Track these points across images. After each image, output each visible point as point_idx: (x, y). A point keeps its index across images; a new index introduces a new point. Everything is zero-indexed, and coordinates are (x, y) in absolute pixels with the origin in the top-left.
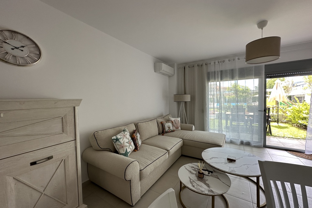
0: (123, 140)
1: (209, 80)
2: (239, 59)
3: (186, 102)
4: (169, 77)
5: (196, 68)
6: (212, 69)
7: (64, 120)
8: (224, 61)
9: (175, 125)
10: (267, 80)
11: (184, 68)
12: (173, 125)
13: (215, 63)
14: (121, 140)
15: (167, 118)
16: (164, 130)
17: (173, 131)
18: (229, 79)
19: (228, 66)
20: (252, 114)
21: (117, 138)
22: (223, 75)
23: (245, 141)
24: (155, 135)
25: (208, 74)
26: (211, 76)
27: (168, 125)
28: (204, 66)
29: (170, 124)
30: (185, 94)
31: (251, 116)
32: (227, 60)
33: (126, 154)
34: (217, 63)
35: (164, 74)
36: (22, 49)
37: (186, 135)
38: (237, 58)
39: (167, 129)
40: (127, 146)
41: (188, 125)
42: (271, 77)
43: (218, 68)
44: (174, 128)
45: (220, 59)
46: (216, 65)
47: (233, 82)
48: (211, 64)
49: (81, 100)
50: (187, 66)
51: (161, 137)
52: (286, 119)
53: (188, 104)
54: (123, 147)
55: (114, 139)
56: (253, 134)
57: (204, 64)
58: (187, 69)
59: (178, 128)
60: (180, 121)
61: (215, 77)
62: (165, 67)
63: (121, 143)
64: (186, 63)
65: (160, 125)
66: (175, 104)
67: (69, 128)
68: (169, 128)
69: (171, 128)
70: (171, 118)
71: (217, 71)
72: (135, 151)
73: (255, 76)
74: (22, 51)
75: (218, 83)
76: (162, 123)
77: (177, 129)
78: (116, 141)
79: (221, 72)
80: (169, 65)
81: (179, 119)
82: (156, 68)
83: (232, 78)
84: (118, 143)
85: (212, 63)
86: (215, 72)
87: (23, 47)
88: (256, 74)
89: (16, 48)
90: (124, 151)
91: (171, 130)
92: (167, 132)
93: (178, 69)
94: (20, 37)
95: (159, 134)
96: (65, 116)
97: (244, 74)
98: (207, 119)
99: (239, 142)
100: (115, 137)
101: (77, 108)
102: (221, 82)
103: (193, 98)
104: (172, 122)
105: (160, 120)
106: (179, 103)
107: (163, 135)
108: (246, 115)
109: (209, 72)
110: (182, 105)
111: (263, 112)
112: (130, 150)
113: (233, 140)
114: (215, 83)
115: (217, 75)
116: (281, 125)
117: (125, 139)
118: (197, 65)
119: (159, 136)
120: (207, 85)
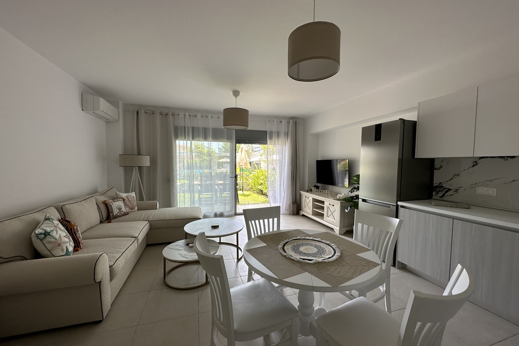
0: (57, 234)
1: (176, 137)
2: (212, 117)
3: (140, 168)
4: (106, 122)
5: (158, 118)
6: (180, 122)
8: (196, 116)
9: (128, 203)
10: (237, 145)
11: (137, 113)
12: (126, 205)
13: (185, 115)
14: (54, 234)
15: (112, 193)
16: (111, 214)
17: (126, 214)
18: (201, 139)
19: (200, 123)
20: (222, 182)
21: (46, 232)
22: (195, 133)
23: (218, 213)
24: (96, 224)
25: (176, 128)
26: (180, 132)
27: (117, 206)
28: (171, 117)
29: (120, 203)
30: (139, 154)
31: (221, 184)
32: (199, 115)
33: (67, 253)
34: (187, 116)
35: (99, 117)
37: (152, 215)
38: (210, 115)
39: (116, 212)
40: (67, 242)
41: (146, 202)
42: (240, 143)
43: (189, 123)
44: (128, 209)
45: (192, 112)
46: (186, 119)
47: (206, 143)
48: (180, 116)
50: (143, 111)
51: (107, 226)
53: (145, 171)
54: (59, 245)
55: (40, 234)
56: (225, 205)
57: (170, 114)
58: (142, 116)
59: (134, 208)
60: (135, 197)
61: (185, 134)
62: (104, 105)
63: (56, 239)
64: (141, 106)
65: (103, 207)
66: (121, 171)
68: (120, 209)
69: (124, 209)
70: (121, 194)
71: (188, 127)
72: (78, 250)
73: (227, 140)
75: (189, 142)
76: (106, 204)
77: (132, 210)
78: (45, 237)
79: (193, 128)
81: (133, 194)
82: (87, 104)
83: (206, 138)
84: (48, 239)
85: (182, 116)
86: (185, 127)
88: (229, 138)
90: (64, 251)
91: (123, 213)
92: (116, 217)
93: (125, 111)
95: (101, 222)
97: (217, 135)
98: (175, 191)
99: (213, 215)
100: (38, 231)
102: (192, 142)
103: (153, 162)
104: (124, 200)
105: (102, 199)
106: (128, 169)
107: (109, 222)
108: (216, 184)
109: (177, 127)
110: (135, 174)
111: (234, 179)
112: (71, 249)
113: (207, 214)
114: (185, 142)
115: (188, 132)
116: (245, 193)
117: (59, 232)
118: (158, 112)
119: (102, 225)
120: (174, 144)
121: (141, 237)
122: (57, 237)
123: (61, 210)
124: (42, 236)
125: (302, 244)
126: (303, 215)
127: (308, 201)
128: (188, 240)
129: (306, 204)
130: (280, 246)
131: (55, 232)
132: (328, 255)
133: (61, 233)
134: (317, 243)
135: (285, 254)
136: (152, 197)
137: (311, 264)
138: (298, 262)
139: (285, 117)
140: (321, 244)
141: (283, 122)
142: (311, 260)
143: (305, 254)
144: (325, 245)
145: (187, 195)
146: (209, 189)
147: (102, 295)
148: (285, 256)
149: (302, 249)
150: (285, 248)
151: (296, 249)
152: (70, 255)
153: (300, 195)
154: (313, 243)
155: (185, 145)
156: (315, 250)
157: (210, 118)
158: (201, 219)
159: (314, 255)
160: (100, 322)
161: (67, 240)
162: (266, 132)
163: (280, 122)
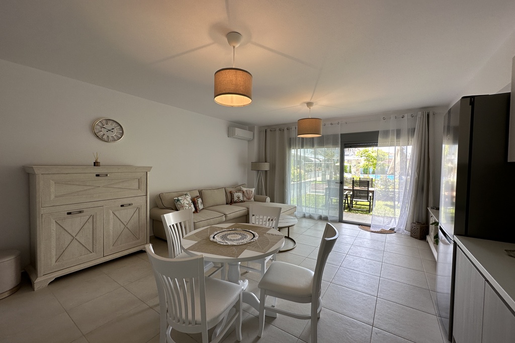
0: (183, 201)
1: (290, 147)
3: (266, 171)
4: (248, 141)
5: (278, 133)
6: (293, 135)
7: (140, 181)
9: (246, 194)
11: (266, 131)
12: (244, 195)
13: (296, 128)
14: (181, 201)
16: (233, 200)
17: (242, 202)
18: (309, 147)
21: (178, 199)
22: (304, 143)
24: (223, 203)
25: (290, 140)
26: (291, 143)
27: (238, 195)
28: (286, 131)
29: (240, 194)
30: (265, 162)
36: (112, 130)
39: (236, 199)
41: (262, 196)
42: (348, 147)
44: (245, 199)
48: (292, 130)
49: (151, 167)
50: (269, 130)
51: (229, 206)
53: (268, 173)
54: (183, 207)
55: (175, 200)
57: (285, 129)
58: (268, 134)
59: (251, 199)
60: (254, 192)
61: (296, 144)
64: (269, 126)
65: (229, 195)
67: (143, 187)
68: (239, 198)
69: (241, 198)
70: (243, 188)
72: (196, 213)
74: (113, 132)
75: (299, 150)
76: (231, 193)
77: (249, 200)
81: (253, 190)
82: (230, 133)
84: (178, 203)
85: (294, 128)
86: (296, 138)
87: (113, 129)
88: (335, 144)
89: (109, 130)
91: (240, 200)
92: (235, 202)
93: (260, 132)
94: (111, 122)
95: (227, 204)
96: (141, 178)
99: (317, 217)
100: (176, 198)
101: (148, 172)
103: (273, 167)
104: (243, 192)
105: (229, 190)
106: (258, 172)
107: (231, 205)
109: (290, 138)
110: (260, 175)
111: (339, 185)
113: (312, 215)
115: (298, 143)
117: (185, 201)
118: (278, 129)
119: (227, 205)
120: (287, 153)
121: (232, 216)
122: (182, 203)
123: (200, 192)
126: (428, 243)
139: (409, 110)
141: (406, 118)
161: (187, 205)
162: (378, 132)
163: (402, 117)
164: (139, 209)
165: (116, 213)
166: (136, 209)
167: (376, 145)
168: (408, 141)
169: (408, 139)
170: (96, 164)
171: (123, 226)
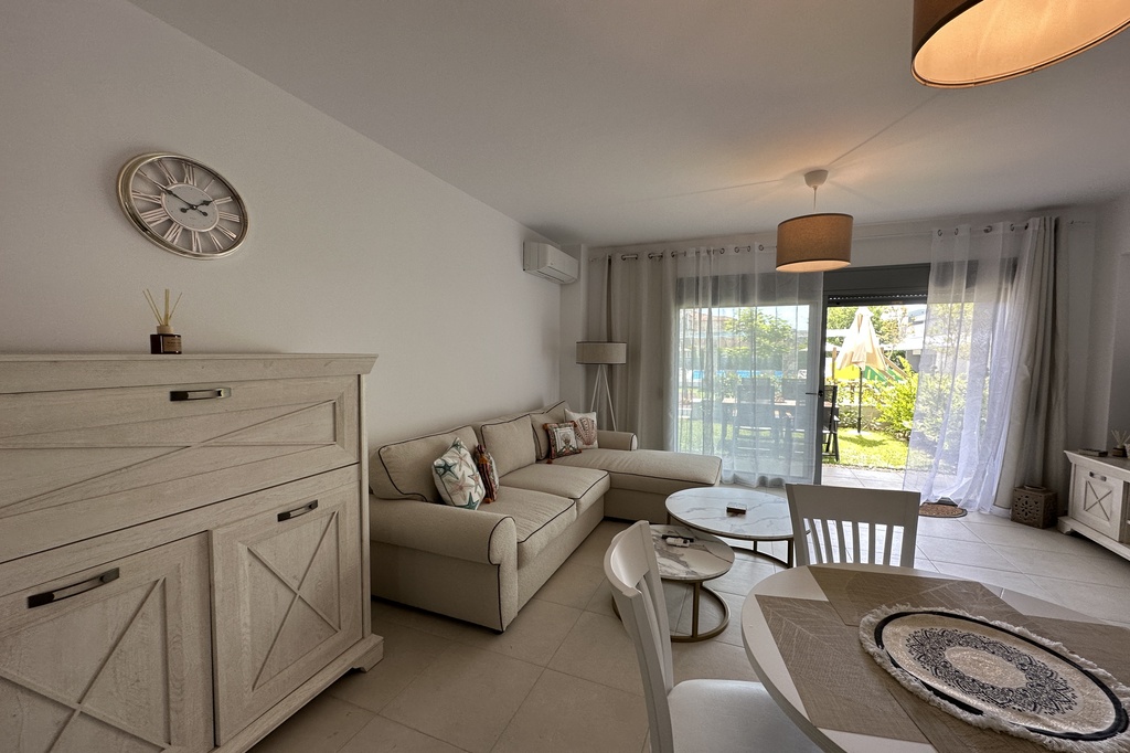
0: (460, 470)
1: (679, 301)
2: (761, 248)
3: (611, 366)
4: (561, 285)
5: (645, 264)
6: (689, 270)
7: (337, 409)
8: (722, 251)
9: (582, 433)
10: (834, 312)
11: (610, 261)
12: (577, 434)
13: (698, 252)
14: (456, 470)
15: (558, 412)
16: (553, 449)
17: (577, 452)
18: (734, 303)
19: (732, 266)
20: (792, 403)
21: (446, 464)
22: (720, 290)
23: (770, 478)
24: (529, 462)
25: (679, 283)
26: (688, 290)
27: (563, 434)
28: (669, 260)
29: (568, 431)
30: (610, 340)
31: (789, 408)
32: (731, 252)
33: (470, 505)
34: (703, 254)
35: (548, 278)
36: (203, 208)
37: (618, 462)
38: (757, 244)
39: (560, 445)
40: (472, 486)
41: (616, 433)
42: (838, 304)
43: (707, 269)
44: (581, 444)
45: (714, 244)
46: (701, 259)
47: (745, 310)
48: (689, 256)
49: (375, 357)
50: (618, 256)
51: (544, 467)
52: (880, 420)
53: (618, 372)
54: (461, 488)
55: (440, 467)
56: (789, 460)
57: (669, 255)
58: (618, 266)
59: (592, 443)
60: (595, 422)
61: (697, 293)
62: (554, 257)
63: (457, 478)
64: (616, 247)
65: (541, 435)
66: (580, 371)
67: (349, 432)
68: (567, 441)
69: (573, 443)
70: (572, 413)
71: (705, 278)
72: (488, 502)
73: (799, 298)
74: (205, 214)
75: (705, 311)
76: (546, 429)
77: (589, 447)
78: (445, 473)
79: (716, 279)
80: (563, 250)
81: (593, 416)
82: (529, 260)
83: (744, 299)
84: (448, 476)
85: (691, 255)
86: (698, 279)
87: (206, 203)
88: (804, 295)
89: (192, 207)
90: (465, 499)
91: (571, 449)
92: (560, 455)
93: (591, 261)
94: (198, 174)
95: (538, 460)
96: (341, 397)
97: (775, 290)
98: (671, 416)
99: (755, 481)
101: (363, 378)
102: (715, 311)
103: (633, 355)
104: (575, 426)
105: (541, 419)
106: (590, 368)
107: (549, 463)
108: (780, 408)
109: (681, 279)
110: (601, 375)
111: (817, 398)
112: (476, 498)
113: (741, 476)
114: (697, 310)
115: (704, 288)
116: (866, 435)
117: (464, 468)
118: (646, 254)
119: (537, 465)
120: (673, 316)
121: (588, 500)
122: (459, 475)
123: (480, 433)
124: (442, 470)
125: (966, 641)
126: (1075, 535)
127: (1101, 491)
128: (670, 528)
129: (1092, 499)
130: (871, 618)
131: (458, 466)
132: (1074, 719)
133: (466, 470)
134: (1041, 658)
135: (873, 648)
136: (630, 426)
137: (968, 724)
138: (912, 695)
139: (1003, 214)
140: (1062, 670)
141: (998, 230)
142: (978, 712)
143: (959, 679)
144: (1079, 677)
145: (698, 426)
146: (749, 415)
147: (502, 588)
148: (871, 656)
149: (956, 656)
150: (888, 630)
151: (927, 650)
152: (473, 508)
153: (1068, 465)
154: (1024, 649)
155: (697, 315)
156: (1015, 679)
157: (757, 250)
158: (711, 485)
159: (1002, 697)
160: (498, 633)
161: (472, 482)
162: (927, 267)
163: (986, 231)
164: (335, 517)
165: (260, 551)
166: (326, 520)
167: (923, 300)
168: (1000, 290)
169: (1001, 283)
170: (161, 343)
171: (285, 596)
